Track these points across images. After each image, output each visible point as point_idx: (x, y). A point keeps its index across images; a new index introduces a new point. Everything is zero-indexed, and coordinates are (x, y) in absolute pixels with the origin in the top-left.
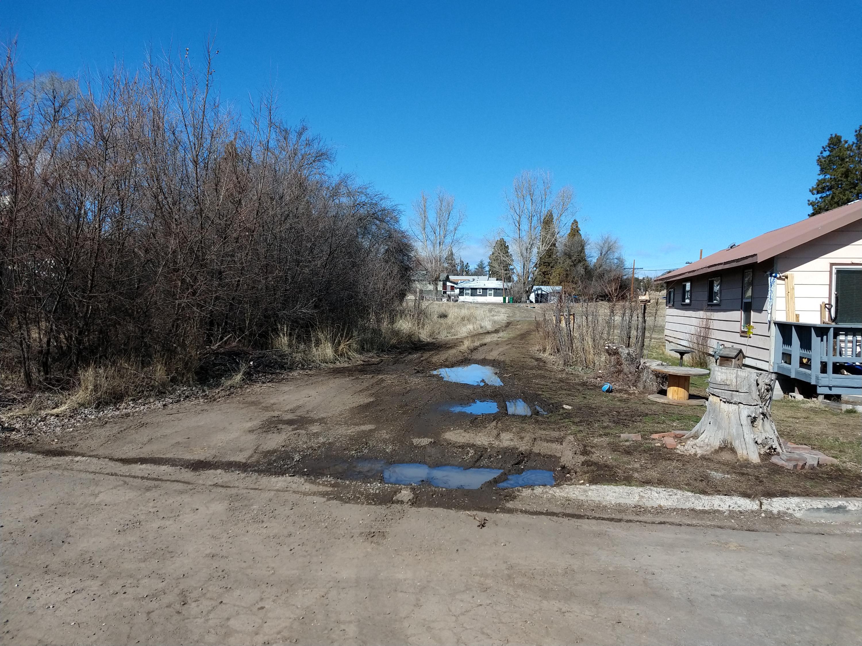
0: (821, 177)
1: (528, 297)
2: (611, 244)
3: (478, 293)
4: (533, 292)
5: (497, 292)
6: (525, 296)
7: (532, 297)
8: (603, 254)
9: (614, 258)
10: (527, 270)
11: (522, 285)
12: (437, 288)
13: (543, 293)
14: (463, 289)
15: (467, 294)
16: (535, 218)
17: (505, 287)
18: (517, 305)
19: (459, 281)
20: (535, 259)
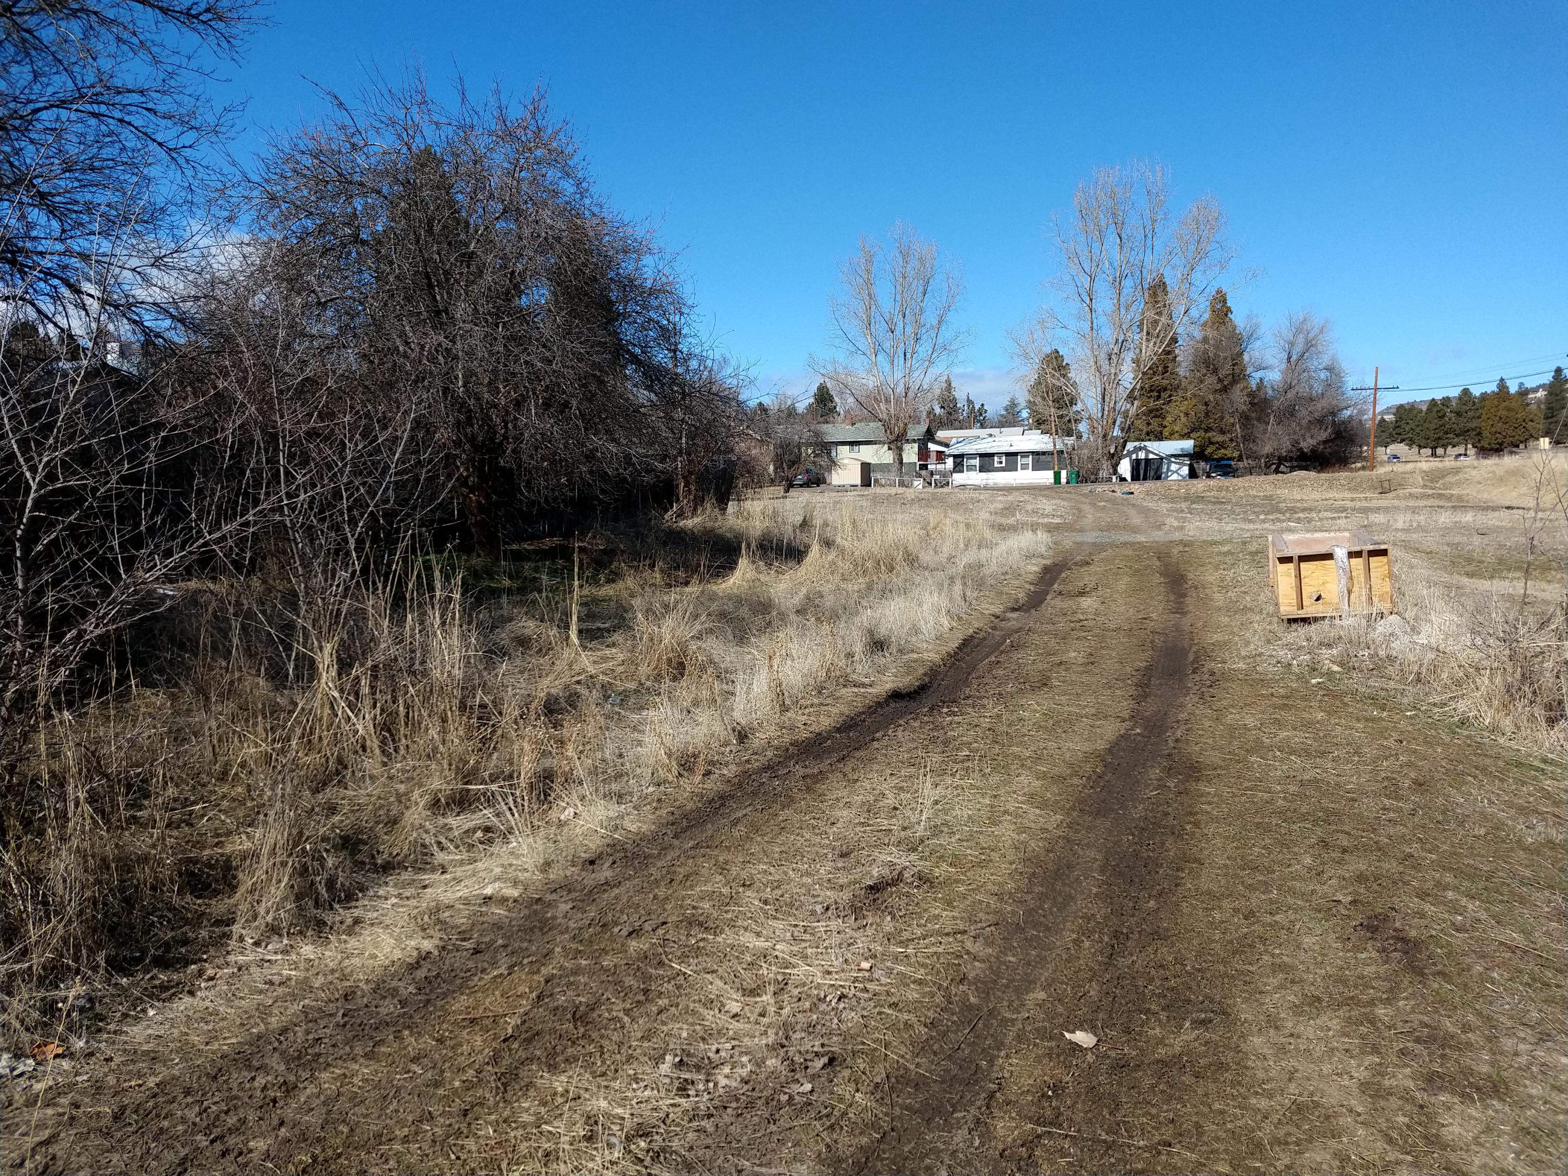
1: (1115, 467)
2: (1311, 336)
3: (996, 465)
4: (1126, 456)
5: (1040, 459)
6: (1106, 465)
7: (1125, 467)
8: (1294, 357)
9: (1321, 367)
10: (1112, 405)
11: (1100, 440)
12: (900, 455)
13: (1151, 456)
14: (962, 456)
15: (971, 468)
16: (1128, 283)
17: (1059, 446)
18: (1086, 488)
19: (954, 441)
20: (1128, 377)
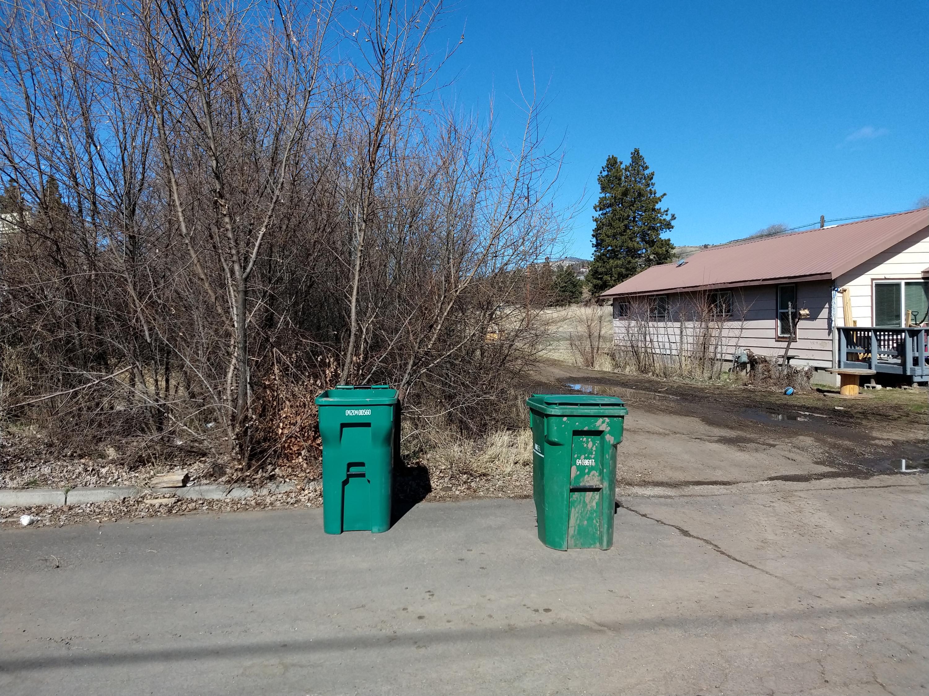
0: (603, 195)
